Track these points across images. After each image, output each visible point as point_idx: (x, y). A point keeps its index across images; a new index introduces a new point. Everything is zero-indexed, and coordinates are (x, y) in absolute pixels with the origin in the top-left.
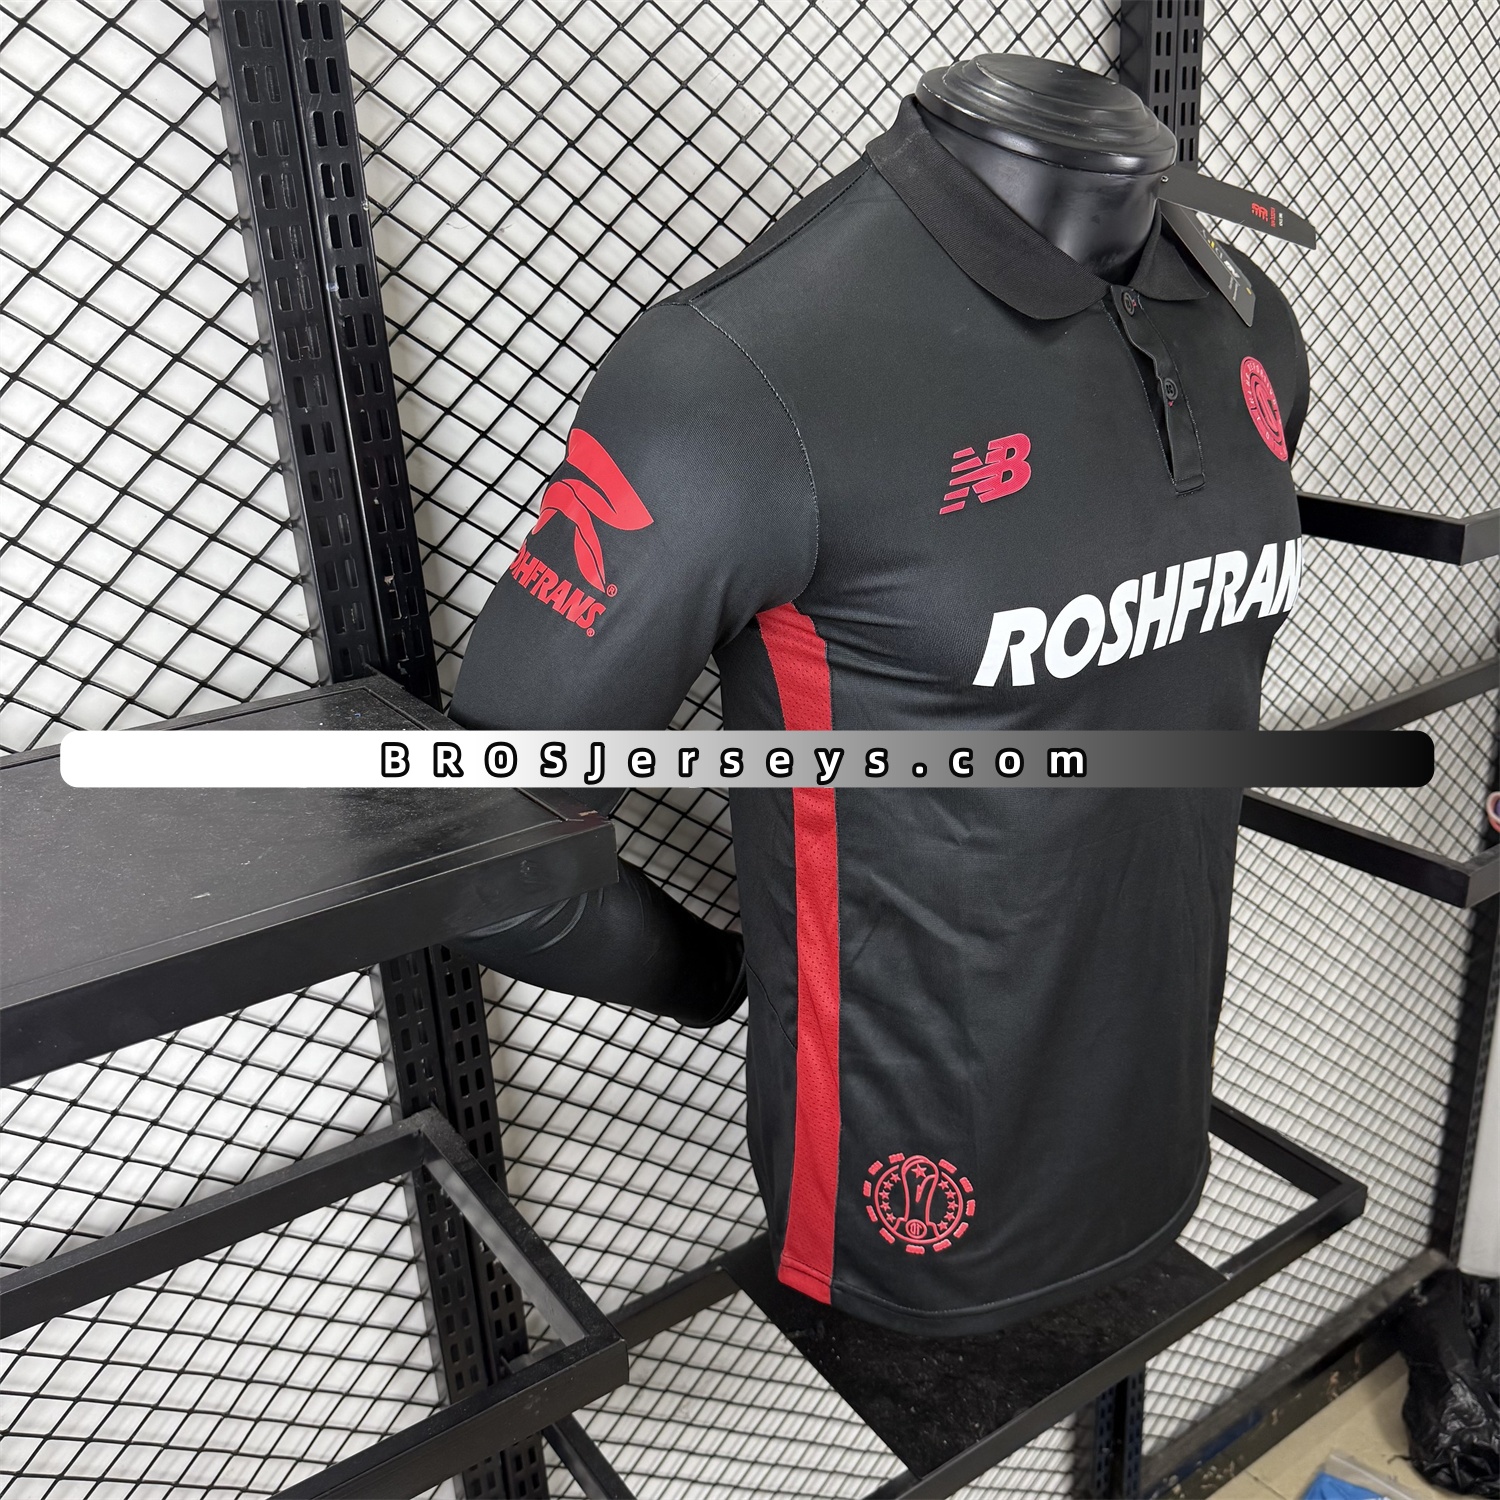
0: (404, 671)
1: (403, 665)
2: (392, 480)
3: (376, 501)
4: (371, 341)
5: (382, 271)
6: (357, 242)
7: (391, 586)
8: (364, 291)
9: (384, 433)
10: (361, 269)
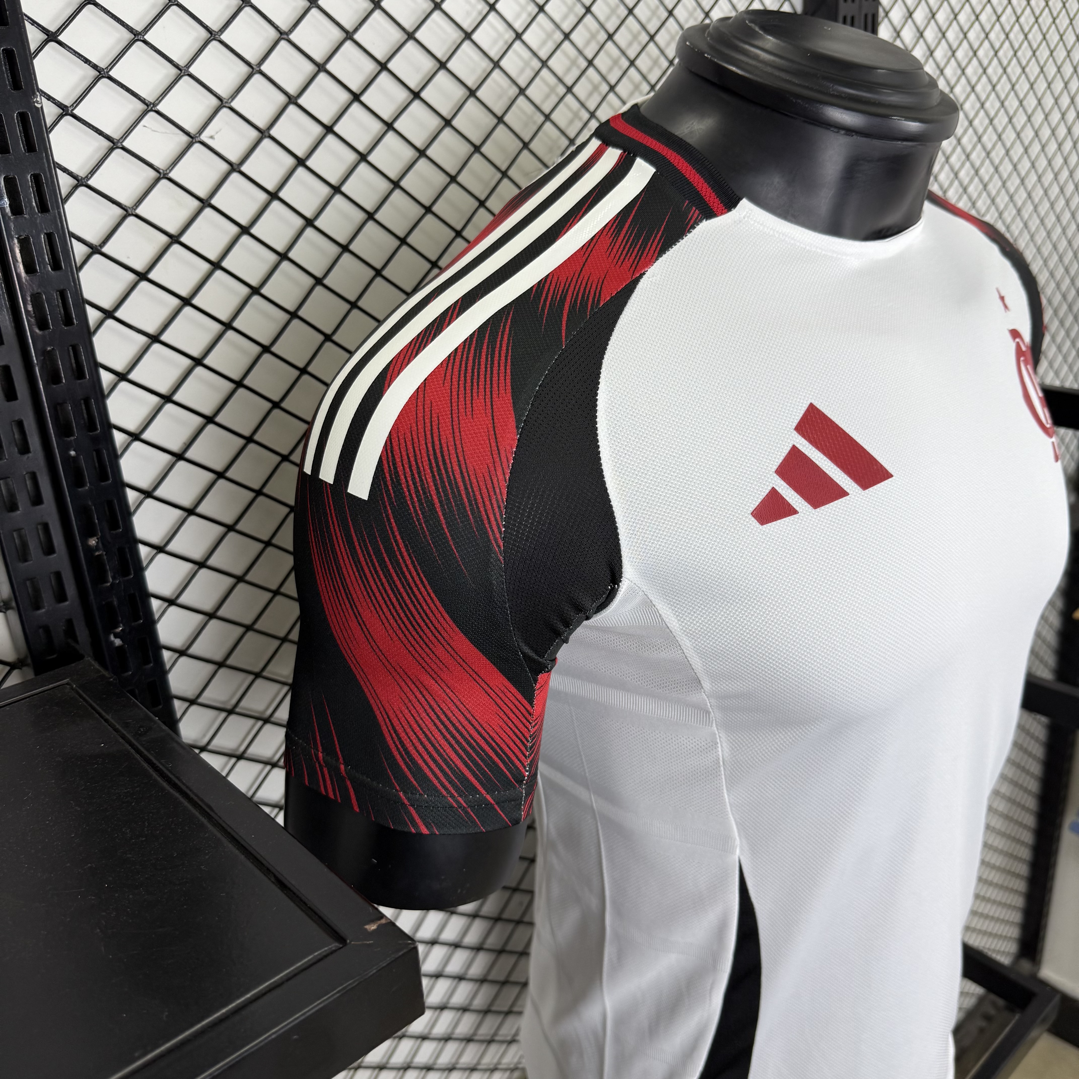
0: (118, 642)
1: (116, 636)
2: (91, 426)
3: (73, 453)
4: (56, 266)
5: (64, 182)
6: (30, 147)
7: (97, 548)
8: (43, 208)
9: (79, 374)
10: (37, 179)
